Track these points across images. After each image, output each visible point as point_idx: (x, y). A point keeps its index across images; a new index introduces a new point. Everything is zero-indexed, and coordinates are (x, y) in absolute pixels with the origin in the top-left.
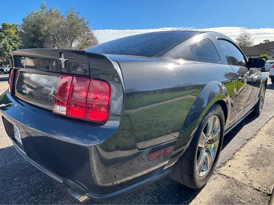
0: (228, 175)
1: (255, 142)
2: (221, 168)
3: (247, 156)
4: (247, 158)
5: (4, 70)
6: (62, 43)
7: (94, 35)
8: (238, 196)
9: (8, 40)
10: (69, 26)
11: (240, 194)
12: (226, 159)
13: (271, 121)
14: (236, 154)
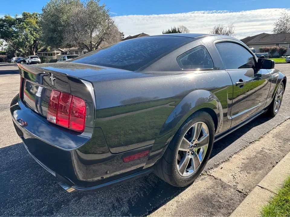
0: (216, 177)
1: (258, 146)
2: (212, 170)
3: (244, 159)
4: (243, 161)
5: (26, 61)
6: (82, 32)
7: (114, 24)
8: (218, 196)
9: (29, 30)
10: (88, 14)
11: (222, 194)
12: (220, 161)
13: (285, 124)
14: (233, 157)
